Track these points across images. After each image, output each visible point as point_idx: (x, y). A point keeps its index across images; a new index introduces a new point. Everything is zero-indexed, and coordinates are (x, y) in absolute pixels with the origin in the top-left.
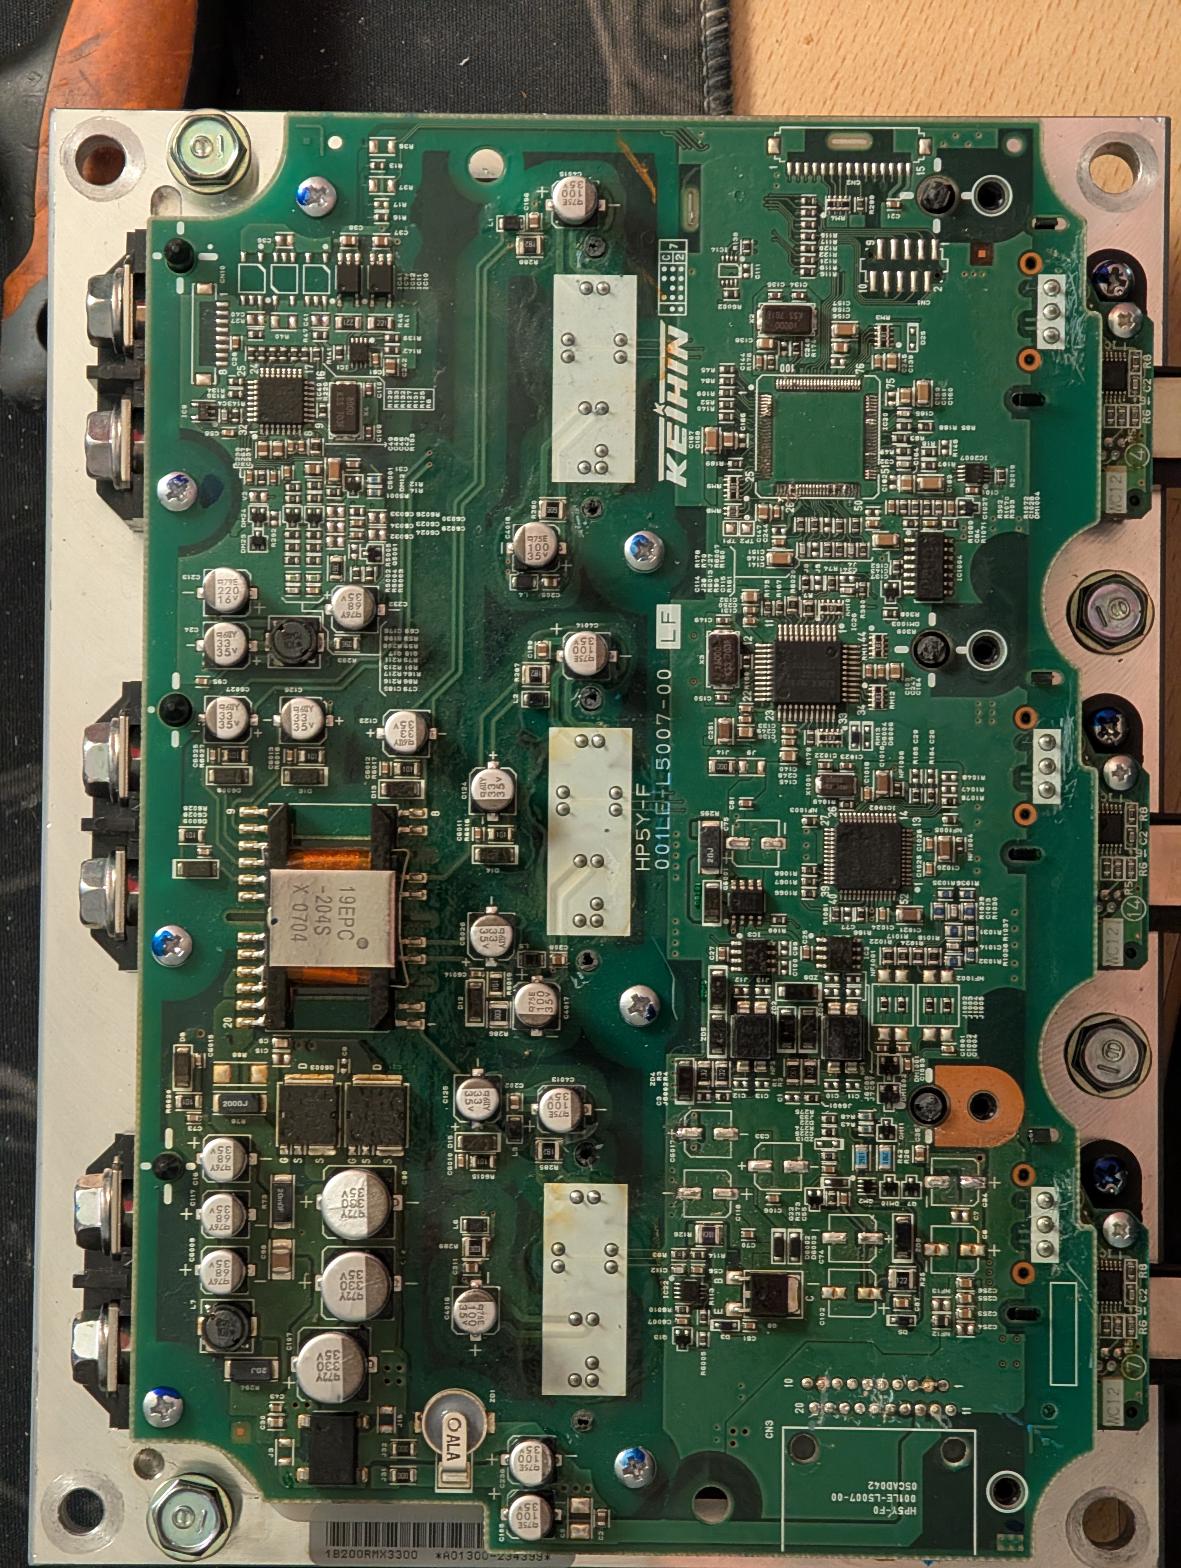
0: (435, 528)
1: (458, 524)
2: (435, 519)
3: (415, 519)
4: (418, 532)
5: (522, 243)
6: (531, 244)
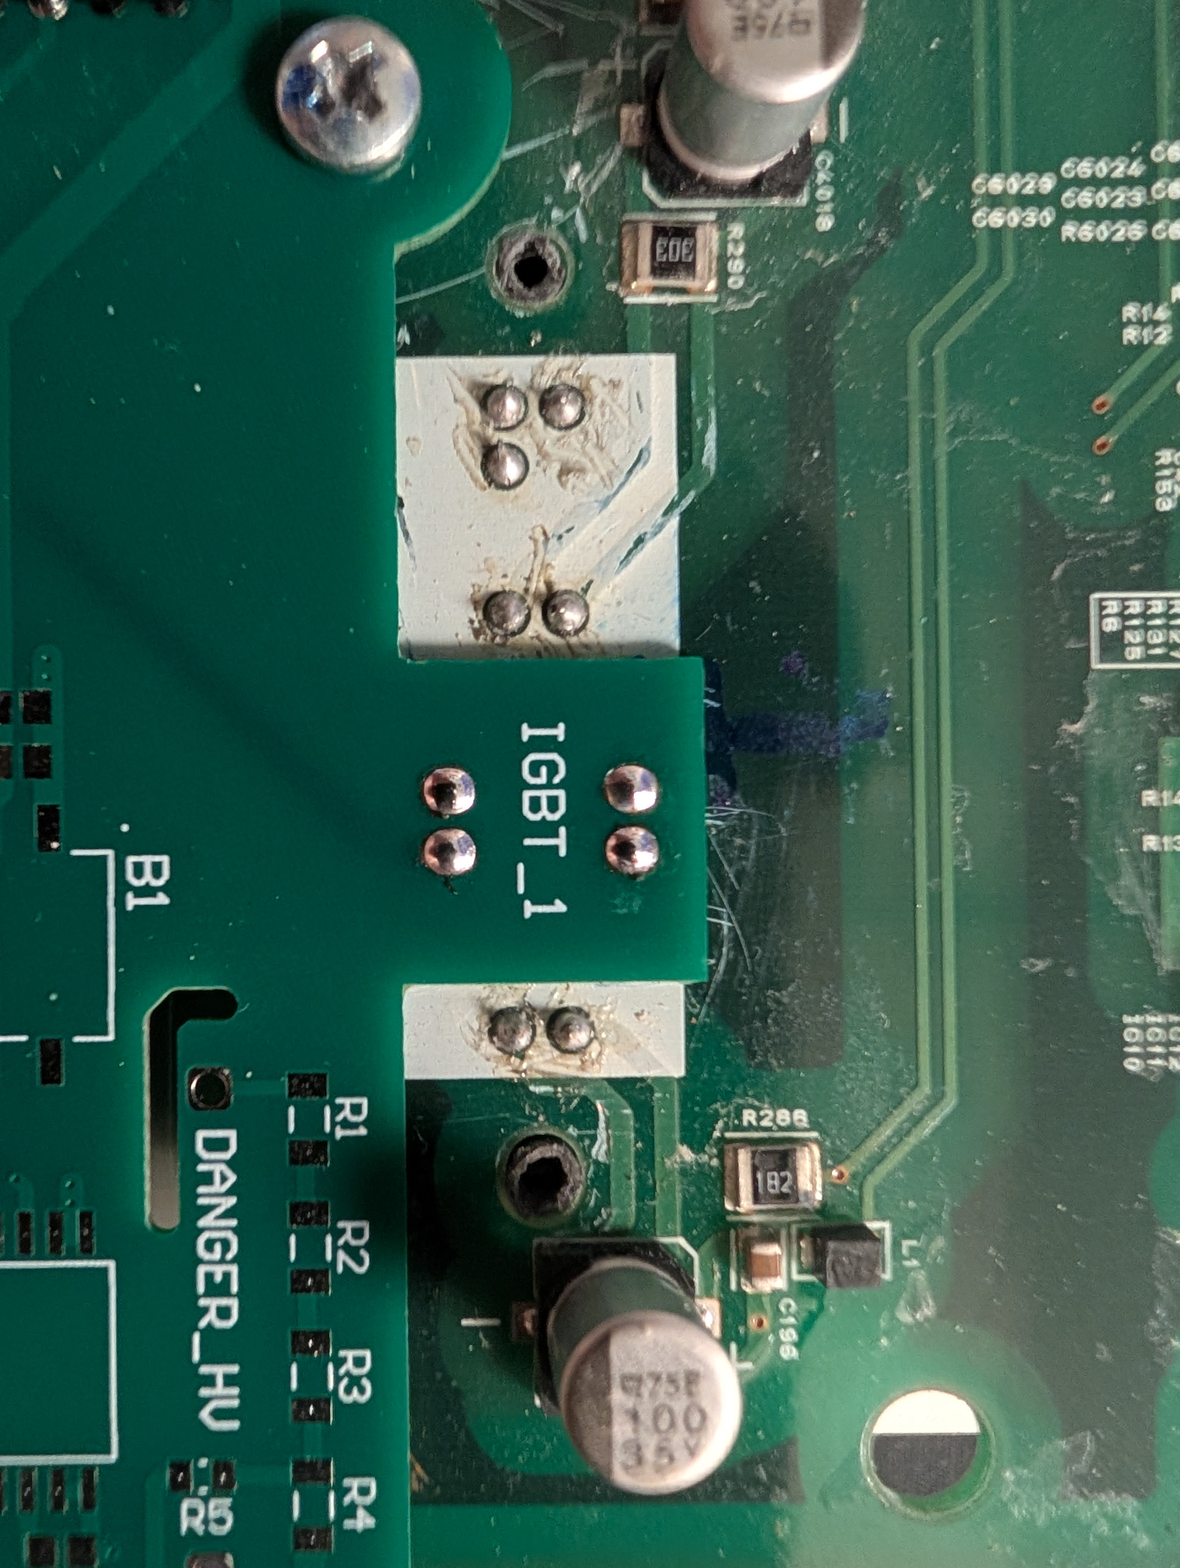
0: (1079, 183)
2: (1080, 215)
3: (1149, 214)
4: (1136, 169)
5: (804, 1184)
6: (773, 1181)
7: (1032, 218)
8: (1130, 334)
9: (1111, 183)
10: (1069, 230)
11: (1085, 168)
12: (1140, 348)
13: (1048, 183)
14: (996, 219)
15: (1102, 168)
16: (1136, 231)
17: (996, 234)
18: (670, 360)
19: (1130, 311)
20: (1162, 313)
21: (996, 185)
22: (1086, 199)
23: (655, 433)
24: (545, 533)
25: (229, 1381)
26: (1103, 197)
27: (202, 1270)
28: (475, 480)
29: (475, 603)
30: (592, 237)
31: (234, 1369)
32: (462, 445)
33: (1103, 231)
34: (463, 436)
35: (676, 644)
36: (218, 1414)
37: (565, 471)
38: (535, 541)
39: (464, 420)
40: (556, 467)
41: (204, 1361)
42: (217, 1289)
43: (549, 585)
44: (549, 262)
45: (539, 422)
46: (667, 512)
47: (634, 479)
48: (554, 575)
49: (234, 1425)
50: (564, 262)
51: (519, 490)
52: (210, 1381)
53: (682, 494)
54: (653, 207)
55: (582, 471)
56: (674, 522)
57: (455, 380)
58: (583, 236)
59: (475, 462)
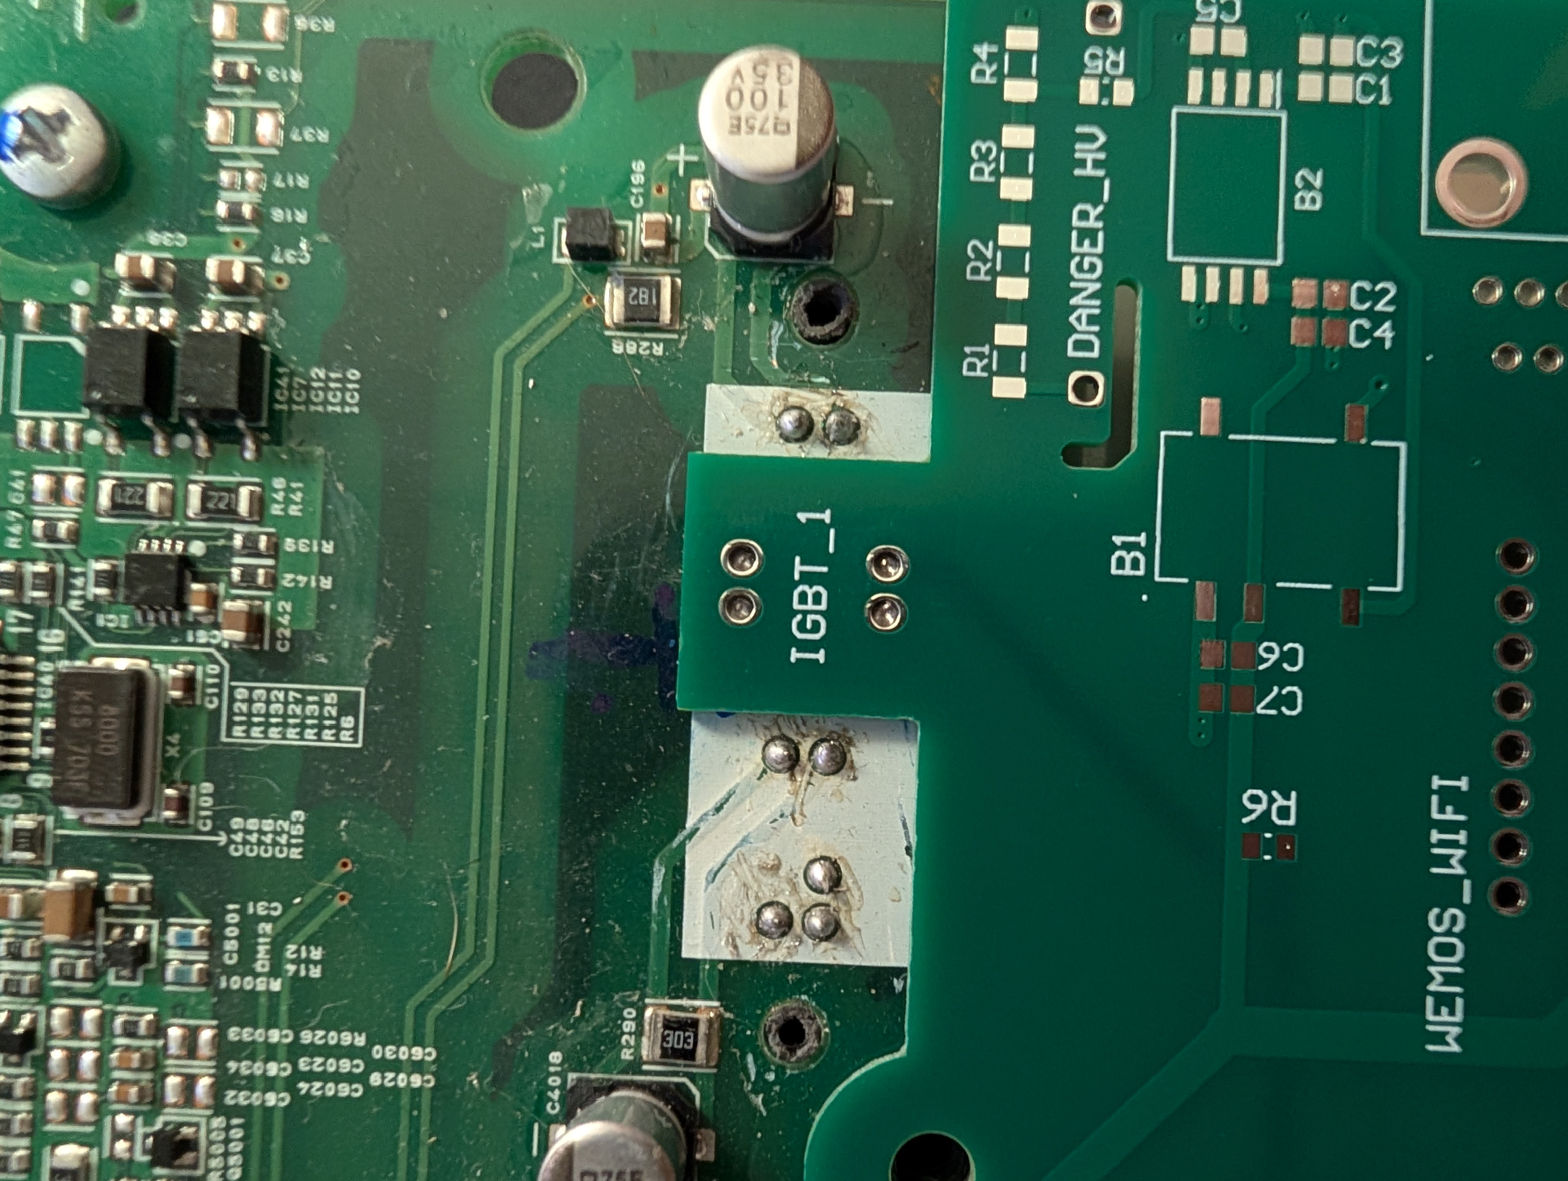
0: (350, 1078)
1: (418, 1067)
2: (351, 1052)
3: (295, 1051)
4: (303, 1086)
5: (619, 293)
6: (644, 296)
7: (389, 1052)
8: (317, 954)
9: (324, 1077)
10: (360, 1041)
11: (344, 1090)
12: (309, 942)
13: (375, 1079)
14: (418, 1053)
15: (330, 1090)
16: (306, 1037)
17: (419, 1041)
18: (685, 954)
19: (316, 972)
20: (291, 968)
21: (416, 1081)
22: (345, 1065)
23: (701, 895)
24: (794, 819)
25: (1082, 163)
26: (331, 1065)
27: (1100, 249)
28: (847, 865)
29: (852, 767)
30: (743, 1057)
31: (1077, 172)
32: (856, 894)
33: (333, 1038)
34: (854, 902)
35: (694, 724)
36: (1093, 138)
37: (776, 868)
38: (802, 814)
39: (854, 914)
40: (782, 872)
41: (1101, 180)
42: (1088, 234)
43: (792, 777)
44: (778, 1039)
45: (793, 909)
46: (695, 831)
47: (720, 859)
48: (788, 785)
49: (1079, 129)
50: (766, 1038)
51: (812, 856)
52: (1097, 164)
53: (682, 845)
54: (692, 1077)
55: (762, 868)
56: (690, 823)
57: (859, 946)
58: (750, 1058)
59: (848, 880)
